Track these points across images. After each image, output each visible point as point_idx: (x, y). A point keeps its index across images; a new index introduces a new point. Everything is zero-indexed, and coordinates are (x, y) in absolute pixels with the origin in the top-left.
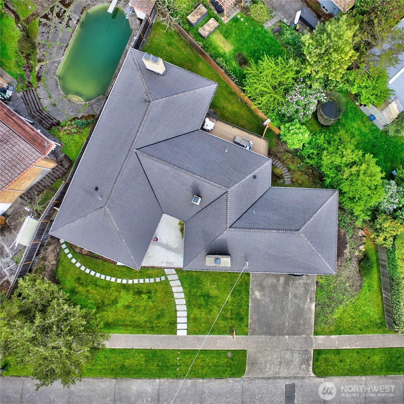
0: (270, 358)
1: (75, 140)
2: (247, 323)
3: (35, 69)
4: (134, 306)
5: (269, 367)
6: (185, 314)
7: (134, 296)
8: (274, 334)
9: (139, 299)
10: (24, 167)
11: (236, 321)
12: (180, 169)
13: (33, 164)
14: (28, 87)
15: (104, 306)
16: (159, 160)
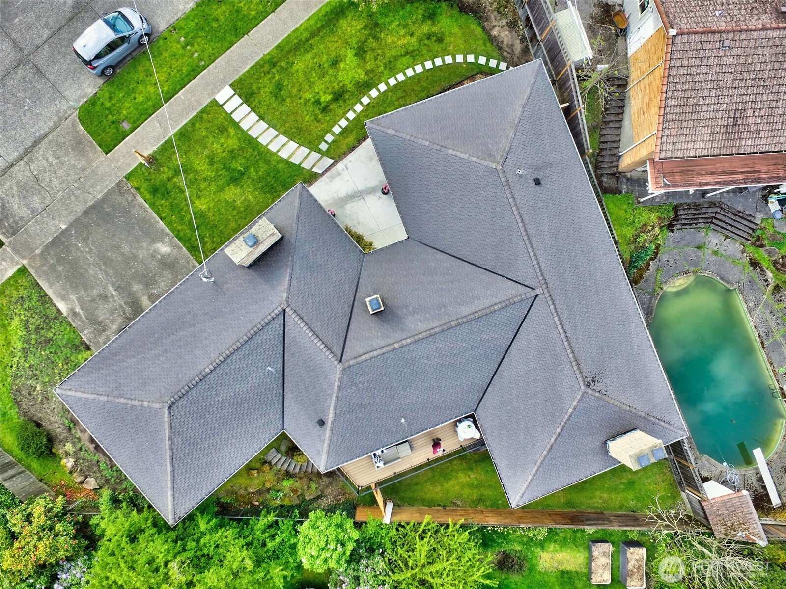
0: (60, 173)
1: (628, 226)
2: (140, 194)
3: (772, 272)
4: (327, 71)
5: (50, 159)
6: (244, 126)
7: (341, 84)
8: (86, 213)
9: (330, 88)
10: (669, 117)
11: (161, 181)
12: (445, 327)
13: (660, 133)
14: (758, 238)
15: (370, 35)
16: (488, 311)
